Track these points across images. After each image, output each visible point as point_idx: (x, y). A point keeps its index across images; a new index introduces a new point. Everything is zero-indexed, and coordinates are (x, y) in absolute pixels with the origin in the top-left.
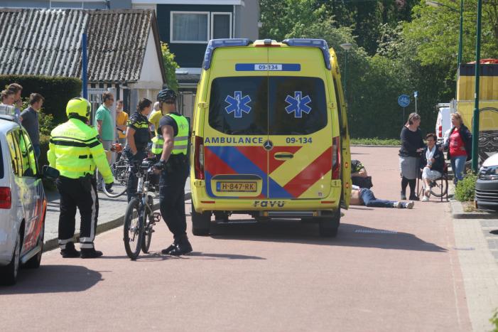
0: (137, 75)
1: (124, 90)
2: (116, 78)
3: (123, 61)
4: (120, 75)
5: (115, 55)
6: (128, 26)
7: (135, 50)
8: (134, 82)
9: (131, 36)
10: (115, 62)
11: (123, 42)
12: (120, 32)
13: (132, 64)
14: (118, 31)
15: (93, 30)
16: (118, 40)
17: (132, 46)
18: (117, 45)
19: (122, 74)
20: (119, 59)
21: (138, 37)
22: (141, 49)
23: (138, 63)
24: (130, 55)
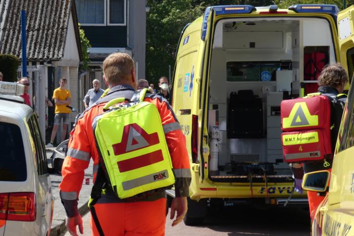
0: (61, 53)
1: (49, 68)
2: (40, 56)
3: (46, 39)
4: (44, 54)
5: (38, 34)
6: (49, 8)
7: (58, 29)
8: (58, 60)
9: (53, 16)
10: (39, 40)
11: (45, 22)
12: (42, 13)
13: (55, 43)
14: (39, 12)
15: (15, 11)
16: (41, 20)
17: (54, 26)
18: (40, 24)
19: (46, 52)
20: (42, 37)
21: (60, 18)
22: (63, 29)
23: (61, 41)
24: (52, 34)
